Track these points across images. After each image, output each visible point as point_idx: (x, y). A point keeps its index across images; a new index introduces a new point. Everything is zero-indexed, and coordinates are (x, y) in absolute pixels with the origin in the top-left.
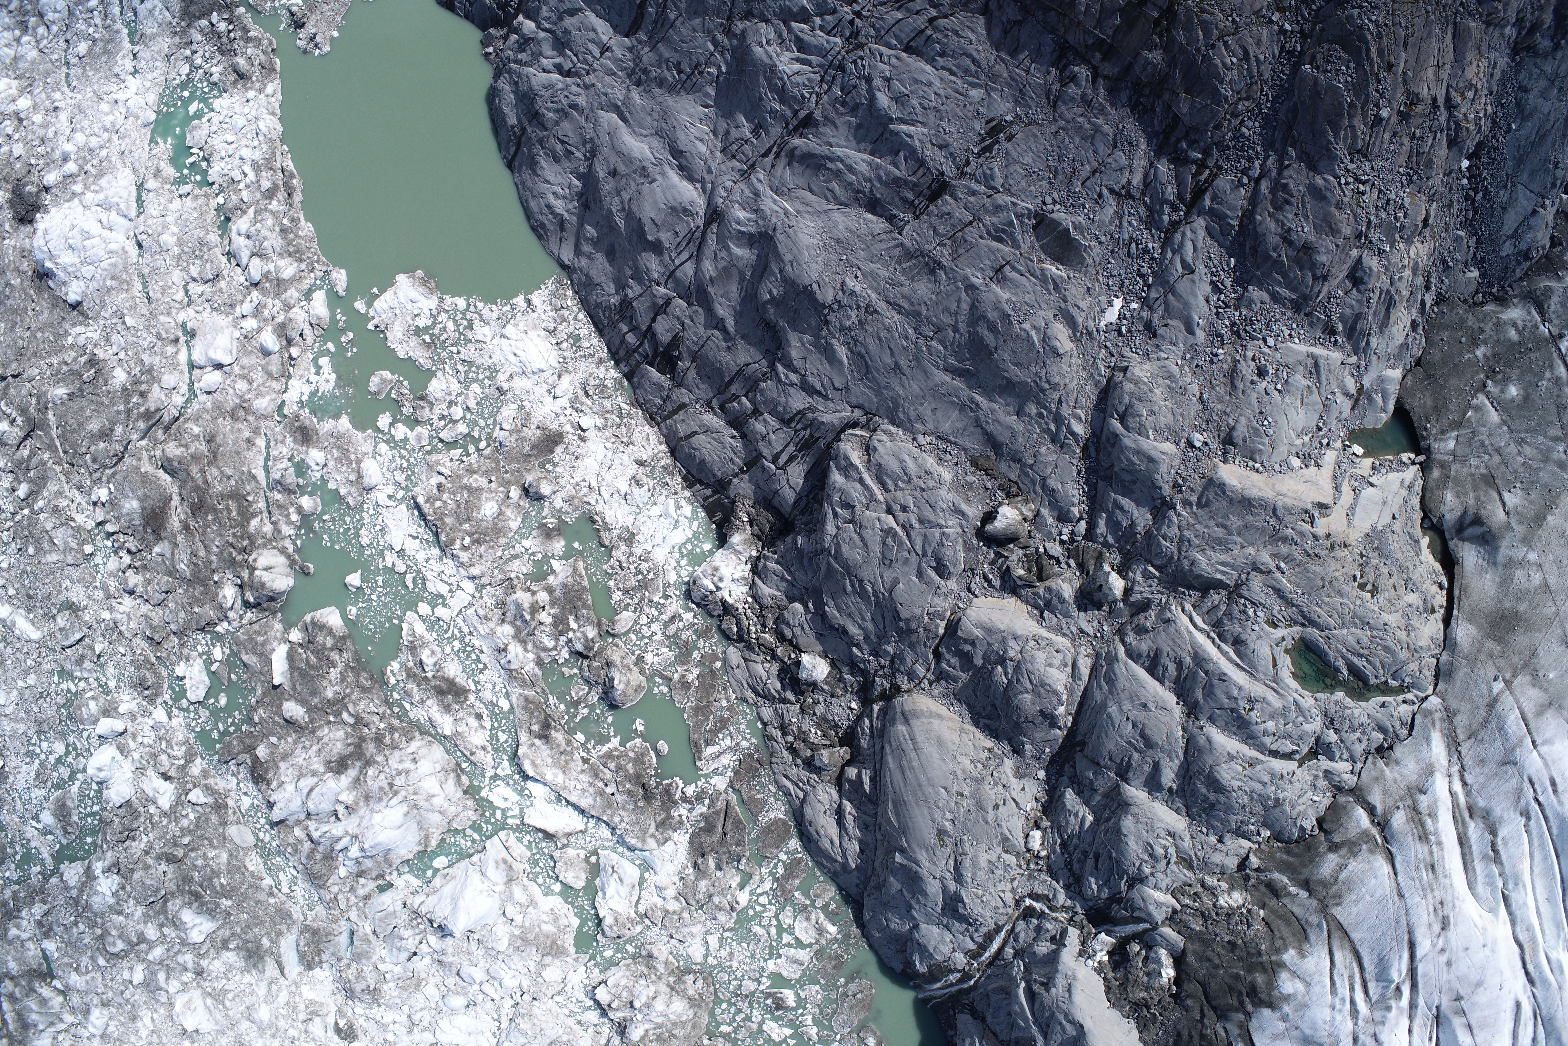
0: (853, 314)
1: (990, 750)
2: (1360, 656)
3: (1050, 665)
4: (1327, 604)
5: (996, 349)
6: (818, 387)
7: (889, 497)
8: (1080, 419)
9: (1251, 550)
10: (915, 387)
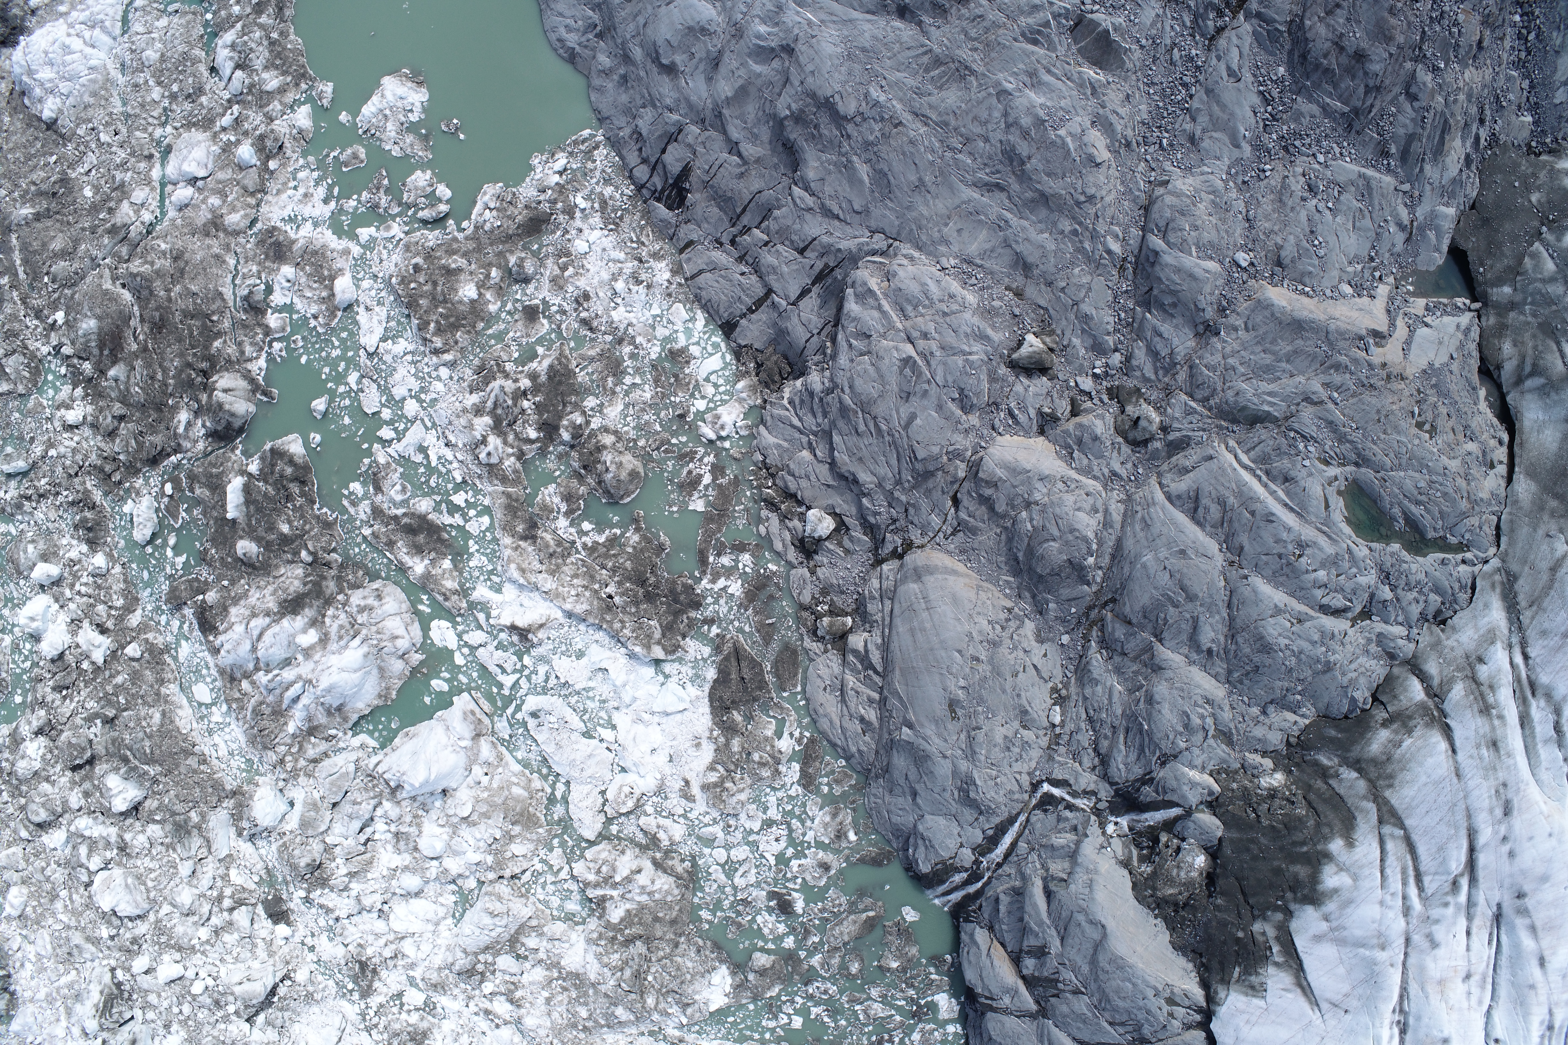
0: (877, 127)
1: (1010, 610)
2: (1418, 503)
3: (1079, 509)
4: (1383, 441)
5: (1029, 158)
6: (836, 210)
7: (908, 324)
8: (1117, 236)
9: (1301, 379)
10: (940, 205)
